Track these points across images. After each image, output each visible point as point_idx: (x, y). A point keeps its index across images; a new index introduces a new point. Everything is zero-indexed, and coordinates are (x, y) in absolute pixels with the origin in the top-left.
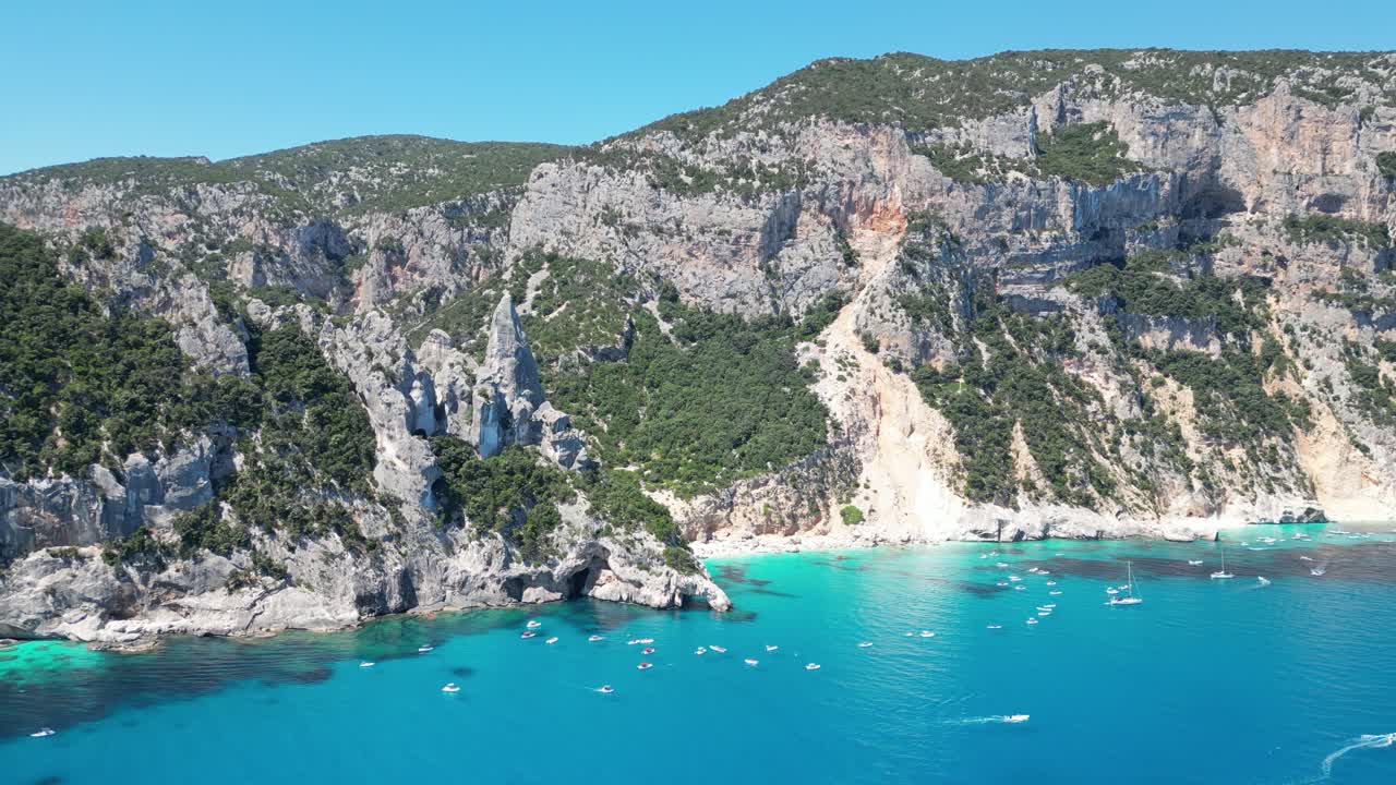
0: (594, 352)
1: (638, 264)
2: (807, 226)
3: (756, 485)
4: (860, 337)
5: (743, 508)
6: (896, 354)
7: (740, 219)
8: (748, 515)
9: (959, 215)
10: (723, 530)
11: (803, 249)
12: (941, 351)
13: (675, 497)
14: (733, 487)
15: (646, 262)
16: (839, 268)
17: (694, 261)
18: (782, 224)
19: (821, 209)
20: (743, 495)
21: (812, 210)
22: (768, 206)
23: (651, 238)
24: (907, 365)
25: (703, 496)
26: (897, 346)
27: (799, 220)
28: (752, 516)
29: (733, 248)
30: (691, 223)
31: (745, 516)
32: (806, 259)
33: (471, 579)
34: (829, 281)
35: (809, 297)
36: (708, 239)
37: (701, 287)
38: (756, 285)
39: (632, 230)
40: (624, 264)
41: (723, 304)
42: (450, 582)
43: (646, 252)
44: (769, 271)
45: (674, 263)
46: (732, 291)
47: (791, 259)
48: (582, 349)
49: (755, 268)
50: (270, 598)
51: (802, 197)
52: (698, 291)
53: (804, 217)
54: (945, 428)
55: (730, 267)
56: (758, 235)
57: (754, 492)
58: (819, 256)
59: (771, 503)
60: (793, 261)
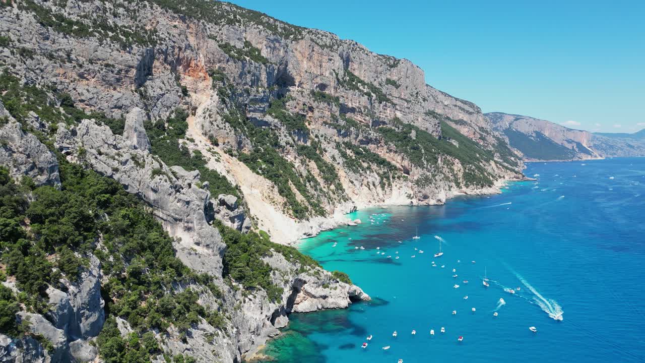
1: (37, 79)
2: (158, 69)
4: (207, 137)
6: (229, 147)
7: (121, 59)
9: (232, 75)
11: (158, 82)
12: (246, 146)
15: (43, 78)
16: (180, 96)
17: (85, 82)
18: (144, 65)
19: (165, 60)
21: (161, 60)
22: (139, 53)
23: (46, 61)
24: (235, 153)
26: (229, 142)
27: (153, 65)
29: (118, 76)
30: (79, 55)
32: (161, 89)
34: (176, 103)
35: (166, 111)
36: (97, 69)
37: (95, 100)
38: (135, 102)
39: (25, 53)
40: (25, 77)
41: (113, 112)
42: (252, 328)
43: (42, 71)
44: (141, 94)
45: (67, 81)
46: (120, 104)
47: (154, 87)
49: (132, 91)
51: (155, 51)
52: (92, 102)
53: (156, 63)
54: (270, 185)
55: (115, 89)
56: (134, 71)
58: (169, 88)
60: (155, 89)
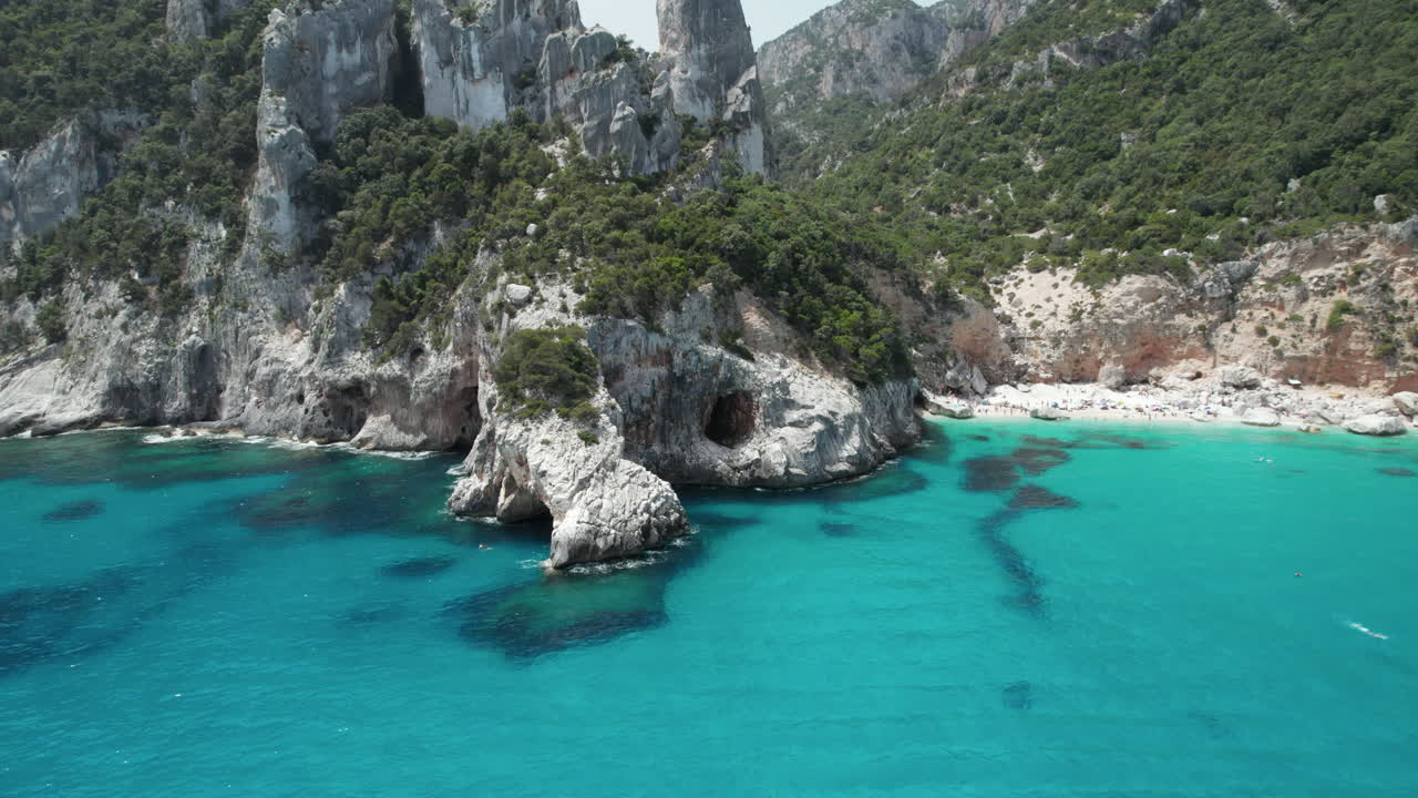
0: (1084, 51)
3: (1322, 254)
5: (1261, 314)
8: (1273, 331)
10: (1183, 364)
13: (1077, 279)
14: (1246, 262)
20: (1271, 283)
25: (1134, 277)
28: (1285, 336)
31: (1261, 332)
33: (283, 379)
42: (258, 378)
48: (1061, 49)
50: (26, 373)
57: (1310, 276)
59: (1356, 301)
